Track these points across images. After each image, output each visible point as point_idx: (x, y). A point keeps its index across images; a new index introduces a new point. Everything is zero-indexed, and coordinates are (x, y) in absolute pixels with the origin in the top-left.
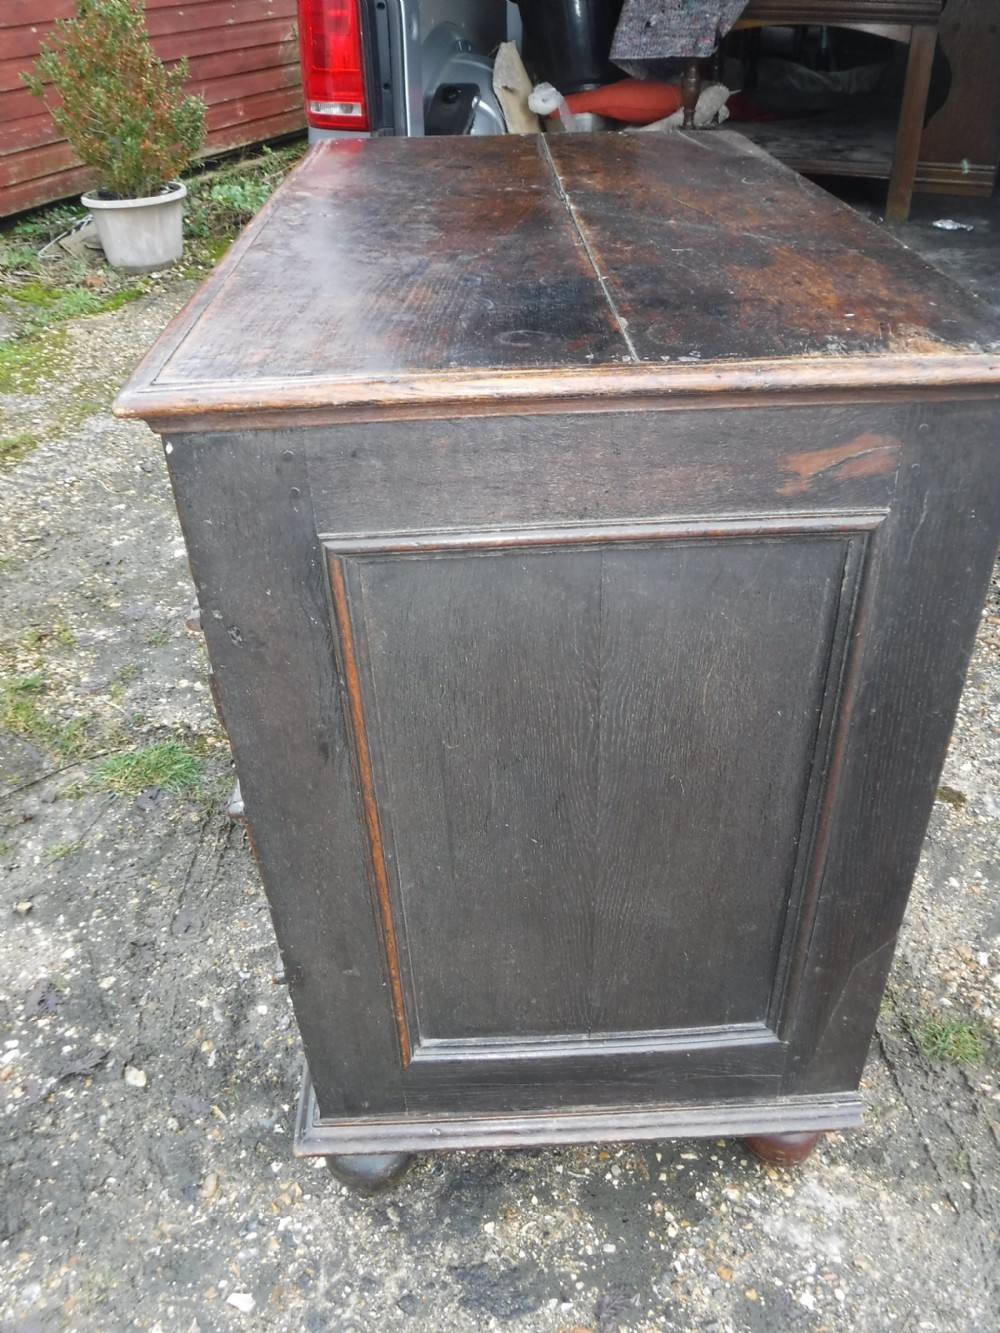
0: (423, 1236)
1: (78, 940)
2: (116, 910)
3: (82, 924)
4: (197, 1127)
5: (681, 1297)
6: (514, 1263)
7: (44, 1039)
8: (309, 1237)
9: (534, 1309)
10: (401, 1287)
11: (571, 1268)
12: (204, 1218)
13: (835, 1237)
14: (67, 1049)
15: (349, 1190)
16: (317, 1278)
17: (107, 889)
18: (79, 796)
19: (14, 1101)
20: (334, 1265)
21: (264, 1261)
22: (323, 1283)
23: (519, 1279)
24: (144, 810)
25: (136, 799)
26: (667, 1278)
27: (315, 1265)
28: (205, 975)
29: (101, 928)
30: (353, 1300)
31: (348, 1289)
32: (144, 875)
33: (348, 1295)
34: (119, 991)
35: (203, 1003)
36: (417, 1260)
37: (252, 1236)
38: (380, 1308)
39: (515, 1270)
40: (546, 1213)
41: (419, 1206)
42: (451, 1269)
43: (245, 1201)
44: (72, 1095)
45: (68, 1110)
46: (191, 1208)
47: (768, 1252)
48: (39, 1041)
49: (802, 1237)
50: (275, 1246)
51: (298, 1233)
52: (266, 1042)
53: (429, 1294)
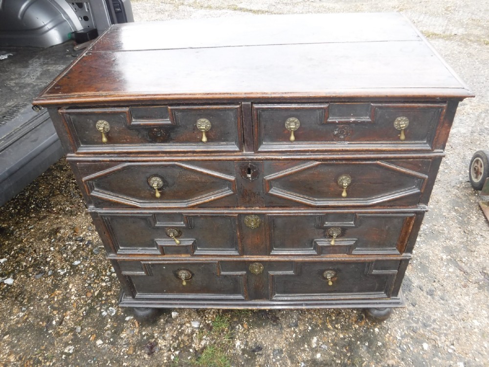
8: (401, 330)
10: (410, 305)
12: (403, 362)
15: (385, 321)
16: (413, 327)
20: (408, 322)
21: (412, 342)
22: (414, 325)
27: (409, 328)
33: (415, 318)
37: (405, 347)
38: (417, 310)
43: (394, 351)
50: (406, 340)
51: (401, 333)
52: (333, 353)
53: (410, 299)
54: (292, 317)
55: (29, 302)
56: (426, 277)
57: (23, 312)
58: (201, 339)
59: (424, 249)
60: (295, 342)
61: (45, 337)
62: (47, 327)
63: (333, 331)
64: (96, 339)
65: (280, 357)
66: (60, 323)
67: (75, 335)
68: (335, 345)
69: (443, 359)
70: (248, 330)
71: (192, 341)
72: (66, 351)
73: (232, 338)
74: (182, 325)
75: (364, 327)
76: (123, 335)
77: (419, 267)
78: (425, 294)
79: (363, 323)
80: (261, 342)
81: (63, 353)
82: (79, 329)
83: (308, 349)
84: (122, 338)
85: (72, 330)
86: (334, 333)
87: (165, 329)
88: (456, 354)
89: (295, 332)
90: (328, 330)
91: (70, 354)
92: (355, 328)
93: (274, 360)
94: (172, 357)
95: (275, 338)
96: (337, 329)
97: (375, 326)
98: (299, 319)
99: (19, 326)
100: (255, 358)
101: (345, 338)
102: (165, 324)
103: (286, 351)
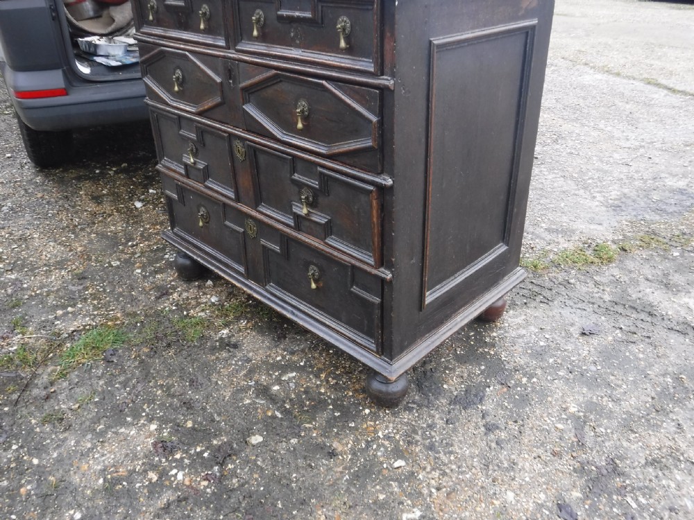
0: (429, 403)
1: (151, 420)
2: (154, 400)
3: (144, 414)
4: (304, 436)
5: (515, 364)
6: (464, 389)
7: (188, 459)
8: (394, 431)
9: (484, 395)
10: (443, 419)
11: (481, 379)
12: (350, 456)
13: (530, 327)
14: (206, 455)
15: (389, 410)
16: (414, 438)
17: (137, 396)
18: (65, 375)
19: (206, 487)
20: (415, 432)
21: (389, 449)
22: (418, 438)
23: (471, 391)
24: (113, 361)
25: (103, 359)
26: (505, 363)
27: (408, 436)
28: (234, 394)
29: (156, 410)
30: (433, 434)
31: (428, 433)
32: (151, 382)
33: (430, 434)
34: (201, 423)
35: (248, 401)
36: (436, 410)
37: (375, 447)
38: (444, 429)
39: (466, 391)
40: (455, 372)
41: (417, 398)
42: (450, 404)
43: (357, 440)
44: (233, 466)
45: (238, 471)
46: (340, 457)
47: (521, 340)
48: (186, 461)
49: (523, 332)
50: (386, 443)
51: (389, 433)
52: (293, 396)
53: (452, 415)
54: (298, 345)
55: (133, 224)
56: (511, 410)
57: (122, 227)
58: (203, 310)
59: (555, 386)
60: (272, 364)
61: (113, 248)
62: (123, 243)
63: (321, 381)
64: (138, 268)
65: (242, 364)
66: (133, 246)
67: (131, 258)
68: (306, 392)
69: (404, 491)
70: (246, 329)
71: (195, 308)
72: (112, 263)
73: (226, 325)
74: (205, 294)
75: (358, 400)
76: (158, 276)
77: (517, 397)
78: (481, 424)
79: (361, 396)
80: (244, 344)
81: (109, 263)
82: (138, 255)
83: (274, 376)
84: (155, 277)
85: (134, 253)
86: (318, 383)
87: (190, 289)
88: (428, 499)
89: (284, 357)
90: (317, 376)
91: (112, 266)
92: (347, 394)
93: (234, 362)
94: (167, 309)
95: (260, 348)
96: (328, 382)
97: (370, 407)
98: (303, 351)
99: (109, 234)
100: (221, 351)
101: (323, 394)
102: (195, 287)
103: (253, 364)
